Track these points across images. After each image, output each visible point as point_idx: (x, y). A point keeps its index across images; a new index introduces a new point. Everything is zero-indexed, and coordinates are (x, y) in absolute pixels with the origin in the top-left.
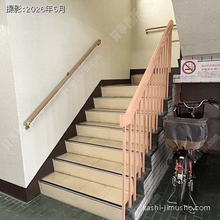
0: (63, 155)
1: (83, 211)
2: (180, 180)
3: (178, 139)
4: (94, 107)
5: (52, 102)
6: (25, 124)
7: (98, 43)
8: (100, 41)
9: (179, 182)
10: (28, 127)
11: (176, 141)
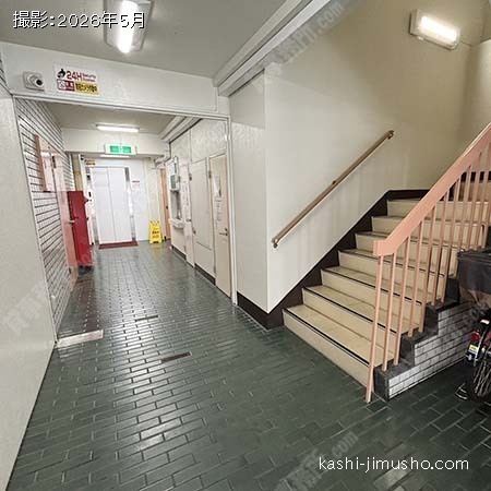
0: (317, 287)
1: (326, 358)
2: (473, 355)
3: (477, 289)
4: (371, 230)
5: (308, 218)
6: (273, 241)
7: (390, 135)
8: (392, 132)
9: (470, 358)
10: (276, 246)
11: (473, 292)
